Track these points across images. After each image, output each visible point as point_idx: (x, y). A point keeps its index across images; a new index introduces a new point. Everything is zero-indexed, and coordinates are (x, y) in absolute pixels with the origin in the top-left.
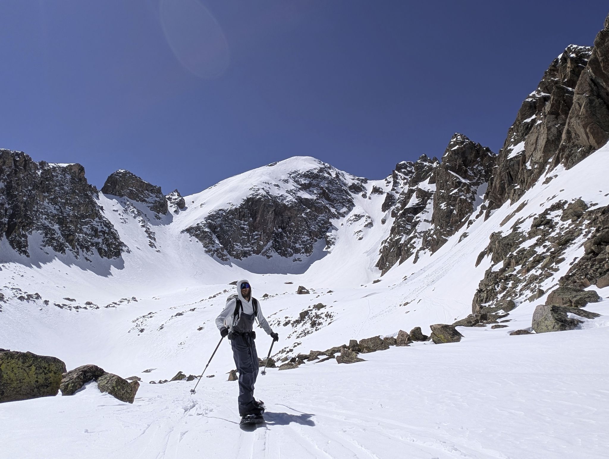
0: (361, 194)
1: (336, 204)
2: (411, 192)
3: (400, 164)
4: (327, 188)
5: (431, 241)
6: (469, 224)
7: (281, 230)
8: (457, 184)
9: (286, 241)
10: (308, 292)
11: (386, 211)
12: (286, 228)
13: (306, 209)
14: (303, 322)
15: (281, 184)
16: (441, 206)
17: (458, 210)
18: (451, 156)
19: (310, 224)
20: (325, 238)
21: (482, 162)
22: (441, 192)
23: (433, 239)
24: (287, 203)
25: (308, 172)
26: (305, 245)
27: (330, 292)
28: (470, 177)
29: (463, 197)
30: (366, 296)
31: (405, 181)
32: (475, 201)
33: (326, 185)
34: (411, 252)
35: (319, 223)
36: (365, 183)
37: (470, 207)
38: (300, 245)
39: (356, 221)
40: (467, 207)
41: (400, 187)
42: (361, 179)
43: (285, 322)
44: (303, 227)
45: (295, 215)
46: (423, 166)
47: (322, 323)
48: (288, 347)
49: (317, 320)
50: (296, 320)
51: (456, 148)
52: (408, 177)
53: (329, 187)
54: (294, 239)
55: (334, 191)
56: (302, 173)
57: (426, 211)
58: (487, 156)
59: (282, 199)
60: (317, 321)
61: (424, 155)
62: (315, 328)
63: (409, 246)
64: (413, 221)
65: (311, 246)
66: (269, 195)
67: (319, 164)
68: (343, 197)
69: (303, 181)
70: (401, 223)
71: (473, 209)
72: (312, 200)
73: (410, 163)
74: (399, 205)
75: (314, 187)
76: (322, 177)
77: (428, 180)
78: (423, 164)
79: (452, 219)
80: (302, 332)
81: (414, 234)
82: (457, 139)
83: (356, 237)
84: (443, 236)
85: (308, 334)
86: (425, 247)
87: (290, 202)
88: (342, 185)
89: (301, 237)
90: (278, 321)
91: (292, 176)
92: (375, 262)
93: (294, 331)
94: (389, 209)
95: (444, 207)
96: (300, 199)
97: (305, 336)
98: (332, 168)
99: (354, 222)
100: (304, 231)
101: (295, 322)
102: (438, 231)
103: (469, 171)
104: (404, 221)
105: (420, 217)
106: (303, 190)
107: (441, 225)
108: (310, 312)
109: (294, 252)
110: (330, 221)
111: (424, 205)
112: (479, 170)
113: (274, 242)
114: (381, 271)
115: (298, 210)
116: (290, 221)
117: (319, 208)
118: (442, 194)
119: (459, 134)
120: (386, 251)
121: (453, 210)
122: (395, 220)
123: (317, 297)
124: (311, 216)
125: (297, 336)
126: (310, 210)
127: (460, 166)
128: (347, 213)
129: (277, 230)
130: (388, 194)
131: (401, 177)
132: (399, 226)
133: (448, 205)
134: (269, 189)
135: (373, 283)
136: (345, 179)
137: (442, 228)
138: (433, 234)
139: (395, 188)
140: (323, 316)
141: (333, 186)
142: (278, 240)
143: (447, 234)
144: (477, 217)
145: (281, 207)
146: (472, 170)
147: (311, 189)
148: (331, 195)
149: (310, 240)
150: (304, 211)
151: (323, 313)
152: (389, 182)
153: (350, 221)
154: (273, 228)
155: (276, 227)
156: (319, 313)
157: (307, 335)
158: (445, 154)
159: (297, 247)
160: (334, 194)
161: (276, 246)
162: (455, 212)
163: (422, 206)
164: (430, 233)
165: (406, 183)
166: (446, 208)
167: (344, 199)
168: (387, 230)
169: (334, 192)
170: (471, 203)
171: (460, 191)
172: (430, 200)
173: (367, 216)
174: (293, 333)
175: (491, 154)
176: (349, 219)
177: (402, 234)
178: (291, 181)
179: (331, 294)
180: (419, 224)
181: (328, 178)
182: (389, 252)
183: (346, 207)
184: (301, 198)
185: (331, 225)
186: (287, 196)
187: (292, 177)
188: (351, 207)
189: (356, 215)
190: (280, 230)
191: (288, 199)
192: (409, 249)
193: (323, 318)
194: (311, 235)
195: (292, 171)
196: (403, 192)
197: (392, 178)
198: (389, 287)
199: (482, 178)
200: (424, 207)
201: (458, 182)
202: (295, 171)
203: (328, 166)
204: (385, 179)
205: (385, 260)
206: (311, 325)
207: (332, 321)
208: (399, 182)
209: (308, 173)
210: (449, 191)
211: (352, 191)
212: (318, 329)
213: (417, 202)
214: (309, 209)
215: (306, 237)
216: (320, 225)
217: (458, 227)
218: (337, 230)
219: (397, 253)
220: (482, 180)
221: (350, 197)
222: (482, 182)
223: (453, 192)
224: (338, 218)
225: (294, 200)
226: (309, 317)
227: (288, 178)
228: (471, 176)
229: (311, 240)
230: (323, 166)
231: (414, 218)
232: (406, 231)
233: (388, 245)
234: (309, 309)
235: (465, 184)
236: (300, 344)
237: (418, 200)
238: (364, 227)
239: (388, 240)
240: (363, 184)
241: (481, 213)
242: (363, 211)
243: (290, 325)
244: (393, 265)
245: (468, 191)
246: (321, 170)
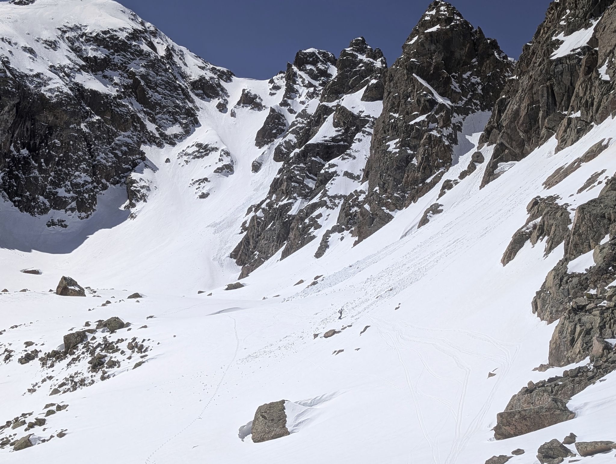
0: (216, 102)
1: (160, 115)
2: (323, 112)
3: (305, 54)
4: (143, 77)
5: (359, 215)
6: (444, 188)
7: (27, 152)
8: (427, 104)
9: (36, 178)
10: (81, 293)
11: (263, 145)
12: (39, 150)
13: (91, 113)
14: (70, 358)
15: (38, 48)
16: (389, 146)
17: (422, 158)
18: (422, 44)
19: (97, 149)
20: (127, 184)
21: (479, 68)
22: (391, 117)
23: (364, 213)
24: (50, 94)
25: (105, 33)
26: (79, 193)
27: (136, 296)
28: (454, 95)
29: (434, 133)
30: (219, 312)
31: (311, 90)
32: (456, 144)
33: (142, 69)
34: (310, 234)
35: (116, 149)
36: (226, 81)
37: (446, 156)
38: (68, 191)
39: (198, 157)
40: (440, 154)
41: (298, 100)
42: (219, 70)
43: (24, 354)
44: (80, 153)
45: (65, 123)
46: (355, 63)
47: (118, 362)
48: (30, 414)
49: (108, 355)
50: (54, 351)
51: (434, 29)
52: (316, 83)
53: (148, 74)
54: (54, 177)
55: (157, 86)
56: (91, 33)
57: (350, 155)
58: (492, 58)
59: (39, 83)
60: (106, 356)
61: (360, 38)
62: (100, 373)
63: (307, 221)
64: (322, 171)
65: (94, 198)
66: (8, 68)
67: (130, 21)
68: (177, 102)
69: (91, 51)
70: (297, 172)
71: (451, 160)
72: (107, 96)
73: (324, 55)
74: (291, 137)
75: (115, 70)
76: (136, 50)
77: (362, 92)
78: (357, 57)
79: (408, 176)
80: (67, 379)
81: (321, 197)
82: (438, 11)
83: (194, 192)
84: (384, 208)
85: (81, 385)
86: (343, 227)
87: (56, 93)
88: (178, 76)
89: (72, 175)
90: (6, 350)
91: (67, 35)
92: (230, 247)
93: (45, 376)
94: (271, 141)
95: (395, 148)
96: (79, 89)
97: (75, 389)
98: (160, 35)
99: (194, 158)
100: (81, 161)
101: (49, 356)
102: (375, 196)
103: (454, 83)
104: (302, 170)
105: (337, 166)
106: (88, 72)
107: (384, 184)
108: (90, 336)
109: (51, 206)
110: (141, 149)
111: (346, 143)
112: (473, 84)
113: (7, 178)
114: (241, 267)
115: (74, 114)
116: (51, 135)
117: (121, 116)
118: (393, 121)
119: (443, 3)
120: (256, 227)
121: (412, 156)
122: (283, 166)
123: (104, 305)
124: (101, 131)
125: (53, 388)
126: (100, 118)
127: (437, 68)
128: (181, 138)
129: (18, 151)
130: (272, 110)
131: (304, 80)
132: (290, 179)
133: (403, 145)
134: (8, 55)
135: (227, 289)
136: (185, 64)
137: (386, 191)
138: (364, 202)
139: (289, 101)
140: (123, 346)
141: (157, 74)
142: (17, 172)
143: (394, 204)
144: (463, 175)
145: (34, 101)
146: (460, 80)
147: (108, 72)
148: (150, 93)
149: (92, 183)
150: (86, 118)
151: (122, 340)
152: (277, 88)
153: (185, 155)
154: (8, 144)
155: (16, 143)
156: (112, 338)
157: (78, 389)
158: (411, 40)
159: (59, 195)
160: (157, 91)
161: (11, 186)
162: (415, 161)
163: (342, 143)
164: (357, 198)
165: (313, 93)
166: (397, 150)
167: (177, 106)
168: (261, 185)
169: (158, 89)
170: (449, 149)
171: (432, 119)
172: (361, 133)
173: (223, 150)
174: (44, 381)
175: (499, 54)
176: (183, 151)
177: (295, 195)
178: (64, 46)
179: (138, 301)
180: (334, 180)
181: (149, 55)
182: (263, 229)
183: (181, 124)
184: (82, 87)
185: (144, 158)
186: (50, 79)
187: (68, 38)
188: (191, 125)
189: (199, 145)
190: (25, 152)
191: (52, 86)
192: (306, 228)
193: (123, 352)
194: (94, 174)
195: (70, 25)
196: (304, 111)
197: (284, 79)
198: (264, 298)
199: (475, 101)
200: (348, 147)
201: (429, 101)
202: (77, 26)
203: (152, 29)
204: (269, 80)
205: (252, 246)
206: (90, 365)
207: (143, 359)
208: (297, 91)
209: (105, 36)
210: (408, 115)
211: (196, 92)
212: (108, 377)
213: (334, 134)
214: (98, 115)
215: (83, 175)
216: (120, 154)
217: (417, 192)
218: (154, 169)
219: (279, 234)
220: (476, 104)
221: (191, 105)
222: (474, 108)
223: (418, 120)
224: (160, 145)
225: (66, 90)
226: (86, 346)
227: (58, 39)
228: (455, 92)
229: (95, 184)
230: (140, 28)
231: (324, 165)
232: (305, 190)
233: (262, 215)
234: (87, 328)
235: (442, 106)
236: (65, 407)
237: (336, 131)
238: (215, 172)
239: (264, 206)
240: (222, 83)
241: (472, 168)
242: (216, 139)
243: (36, 362)
244: (267, 258)
245: (447, 123)
246: (135, 35)
